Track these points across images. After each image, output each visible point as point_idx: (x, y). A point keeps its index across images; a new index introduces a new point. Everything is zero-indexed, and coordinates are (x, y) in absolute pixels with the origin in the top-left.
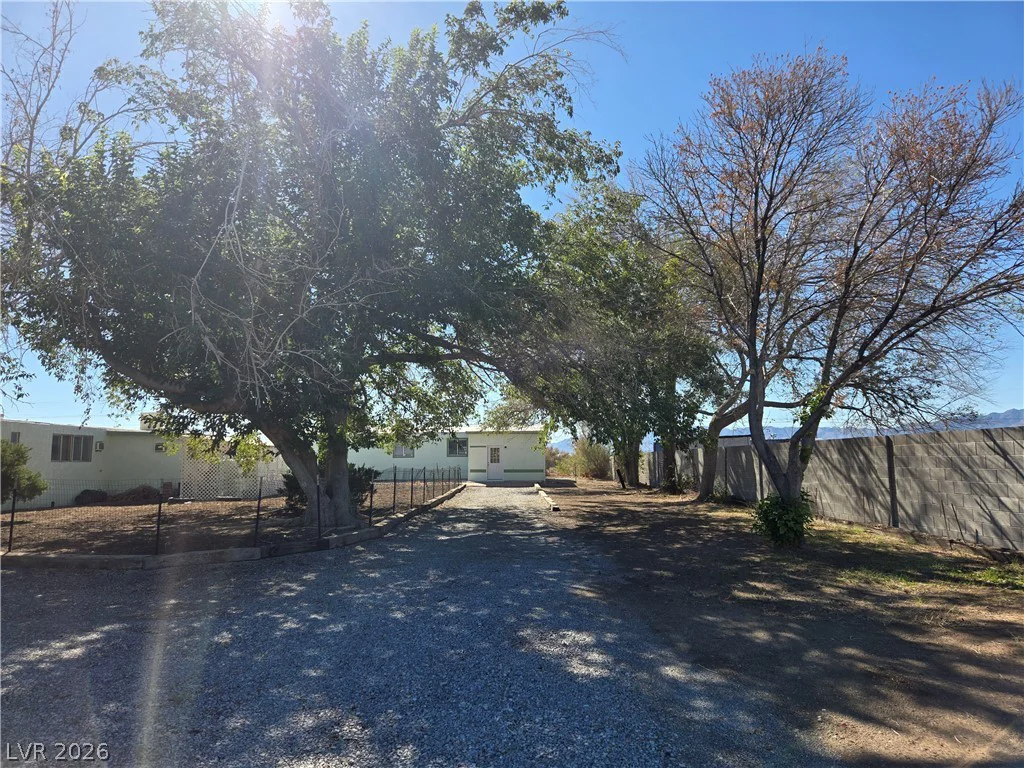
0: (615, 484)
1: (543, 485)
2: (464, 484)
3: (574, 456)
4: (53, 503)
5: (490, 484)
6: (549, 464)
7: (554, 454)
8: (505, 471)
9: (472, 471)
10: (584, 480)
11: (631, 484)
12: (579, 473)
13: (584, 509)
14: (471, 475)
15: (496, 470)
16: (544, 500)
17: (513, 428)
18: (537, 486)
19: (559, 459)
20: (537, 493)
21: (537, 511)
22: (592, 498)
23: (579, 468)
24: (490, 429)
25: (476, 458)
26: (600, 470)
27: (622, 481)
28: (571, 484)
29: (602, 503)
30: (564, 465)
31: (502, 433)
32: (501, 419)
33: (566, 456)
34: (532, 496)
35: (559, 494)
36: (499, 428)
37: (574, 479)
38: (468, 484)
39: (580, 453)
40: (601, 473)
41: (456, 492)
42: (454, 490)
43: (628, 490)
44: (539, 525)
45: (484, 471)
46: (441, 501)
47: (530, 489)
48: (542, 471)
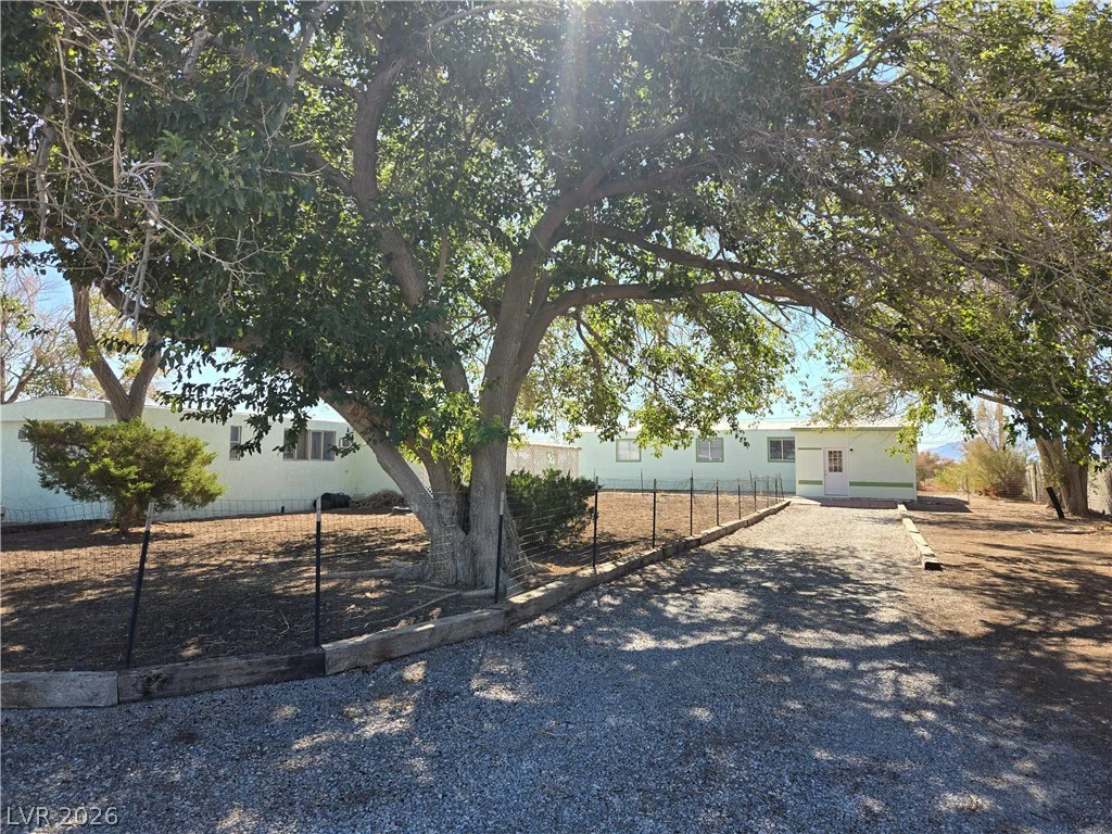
0: (1043, 509)
1: (910, 506)
2: (787, 500)
3: (963, 465)
4: (283, 508)
5: (826, 502)
6: (923, 474)
7: (932, 461)
8: (852, 484)
9: (801, 482)
10: (983, 501)
11: (1074, 511)
12: (972, 490)
13: (993, 565)
14: (800, 488)
15: (837, 484)
16: (912, 539)
17: (860, 423)
18: (902, 508)
19: (940, 468)
20: (900, 521)
21: (891, 567)
22: (1003, 537)
23: (972, 481)
24: (822, 424)
25: (808, 465)
26: (1009, 485)
27: (1056, 504)
28: (960, 506)
29: (1029, 551)
30: (946, 476)
31: (844, 430)
32: (841, 409)
33: (950, 463)
34: (891, 527)
35: (939, 524)
36: (837, 421)
37: (964, 498)
38: (794, 500)
39: (975, 460)
40: (1011, 490)
41: (767, 514)
42: (762, 511)
43: (1072, 522)
44: (887, 615)
45: (820, 483)
46: (731, 530)
47: (890, 513)
48: (910, 485)
